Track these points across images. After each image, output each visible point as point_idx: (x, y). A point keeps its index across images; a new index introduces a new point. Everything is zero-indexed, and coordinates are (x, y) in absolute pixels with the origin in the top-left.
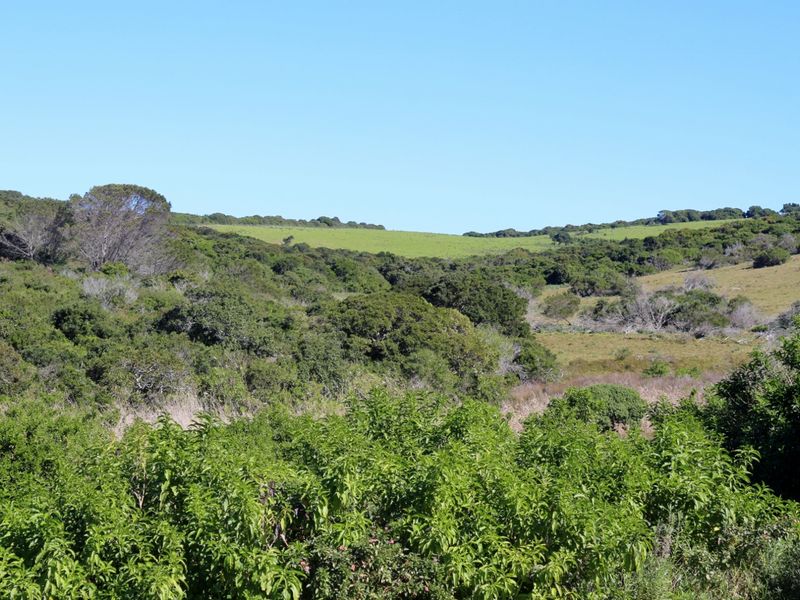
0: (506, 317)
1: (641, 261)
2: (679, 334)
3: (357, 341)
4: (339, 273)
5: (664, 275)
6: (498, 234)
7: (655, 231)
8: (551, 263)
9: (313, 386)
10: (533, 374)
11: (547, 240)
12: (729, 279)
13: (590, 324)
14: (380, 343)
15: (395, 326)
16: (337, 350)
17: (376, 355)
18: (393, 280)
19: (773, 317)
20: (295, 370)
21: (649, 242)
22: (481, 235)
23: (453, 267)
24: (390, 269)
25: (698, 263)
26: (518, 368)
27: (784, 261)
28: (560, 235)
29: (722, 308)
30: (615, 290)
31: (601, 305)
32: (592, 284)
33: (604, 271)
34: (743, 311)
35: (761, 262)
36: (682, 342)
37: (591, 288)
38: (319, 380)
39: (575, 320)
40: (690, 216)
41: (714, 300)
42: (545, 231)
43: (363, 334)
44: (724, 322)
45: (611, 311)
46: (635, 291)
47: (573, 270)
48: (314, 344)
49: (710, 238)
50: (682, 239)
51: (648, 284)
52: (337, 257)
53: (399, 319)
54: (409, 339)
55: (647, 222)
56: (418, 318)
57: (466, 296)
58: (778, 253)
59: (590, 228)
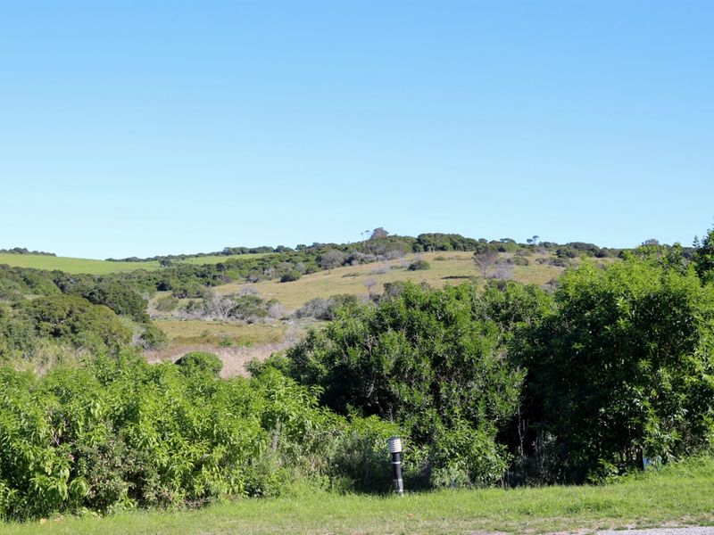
0: (134, 309)
1: (214, 277)
2: (238, 321)
3: (45, 325)
4: (28, 283)
5: (228, 286)
6: (127, 260)
7: (223, 260)
8: (160, 278)
9: (17, 353)
10: (152, 345)
11: (157, 264)
12: (267, 289)
13: (185, 315)
14: (60, 326)
15: (68, 315)
16: (32, 331)
17: (56, 333)
18: (62, 288)
19: (293, 312)
20: (5, 343)
21: (219, 266)
22: (117, 261)
23: (100, 280)
24: (61, 282)
25: (248, 279)
26: (143, 341)
27: (298, 278)
28: (165, 261)
29: (263, 306)
30: (199, 295)
31: (191, 304)
32: (185, 291)
33: (193, 284)
34: (275, 307)
35: (285, 279)
36: (239, 326)
37: (185, 293)
38: (21, 349)
39: (175, 313)
40: (242, 251)
41: (258, 301)
42: (156, 259)
43: (48, 320)
44: (264, 314)
45: (197, 307)
46: (211, 296)
47: (173, 282)
48: (17, 327)
49: (255, 264)
50: (239, 265)
51: (219, 291)
52: (27, 273)
53: (71, 312)
54: (77, 324)
55: (217, 254)
56: (83, 311)
57: (110, 297)
58: (295, 273)
59: (183, 257)
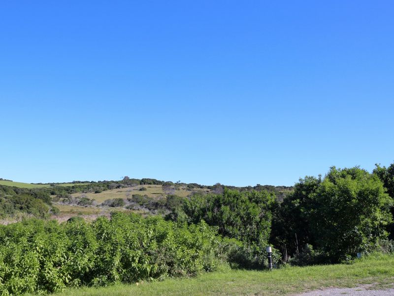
0: (47, 200)
1: (71, 191)
2: (82, 206)
3: (17, 205)
4: (5, 190)
5: (76, 194)
6: (38, 184)
7: (73, 185)
8: (52, 190)
10: (55, 214)
11: (49, 186)
12: (90, 195)
13: (62, 203)
14: (23, 206)
15: (26, 202)
16: (13, 207)
17: (21, 208)
18: (17, 193)
19: (100, 204)
21: (73, 187)
23: (30, 190)
24: (16, 190)
25: (83, 192)
26: (51, 212)
27: (101, 192)
28: (52, 185)
29: (90, 201)
30: (67, 197)
31: (64, 200)
32: (61, 195)
33: (63, 193)
34: (94, 202)
35: (96, 192)
36: (83, 208)
37: (61, 196)
38: (9, 213)
39: (59, 203)
40: (79, 182)
41: (88, 200)
42: (48, 184)
43: (19, 203)
44: (90, 204)
45: (67, 201)
46: (71, 197)
47: (56, 192)
48: (8, 205)
49: (86, 187)
50: (80, 187)
51: (73, 196)
52: (4, 187)
54: (29, 205)
55: (70, 183)
56: (31, 200)
57: (38, 196)
58: (100, 190)
59: (58, 184)
